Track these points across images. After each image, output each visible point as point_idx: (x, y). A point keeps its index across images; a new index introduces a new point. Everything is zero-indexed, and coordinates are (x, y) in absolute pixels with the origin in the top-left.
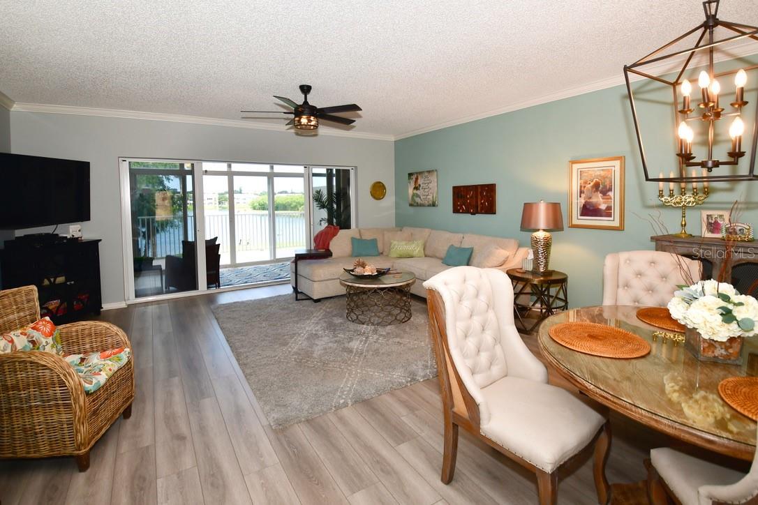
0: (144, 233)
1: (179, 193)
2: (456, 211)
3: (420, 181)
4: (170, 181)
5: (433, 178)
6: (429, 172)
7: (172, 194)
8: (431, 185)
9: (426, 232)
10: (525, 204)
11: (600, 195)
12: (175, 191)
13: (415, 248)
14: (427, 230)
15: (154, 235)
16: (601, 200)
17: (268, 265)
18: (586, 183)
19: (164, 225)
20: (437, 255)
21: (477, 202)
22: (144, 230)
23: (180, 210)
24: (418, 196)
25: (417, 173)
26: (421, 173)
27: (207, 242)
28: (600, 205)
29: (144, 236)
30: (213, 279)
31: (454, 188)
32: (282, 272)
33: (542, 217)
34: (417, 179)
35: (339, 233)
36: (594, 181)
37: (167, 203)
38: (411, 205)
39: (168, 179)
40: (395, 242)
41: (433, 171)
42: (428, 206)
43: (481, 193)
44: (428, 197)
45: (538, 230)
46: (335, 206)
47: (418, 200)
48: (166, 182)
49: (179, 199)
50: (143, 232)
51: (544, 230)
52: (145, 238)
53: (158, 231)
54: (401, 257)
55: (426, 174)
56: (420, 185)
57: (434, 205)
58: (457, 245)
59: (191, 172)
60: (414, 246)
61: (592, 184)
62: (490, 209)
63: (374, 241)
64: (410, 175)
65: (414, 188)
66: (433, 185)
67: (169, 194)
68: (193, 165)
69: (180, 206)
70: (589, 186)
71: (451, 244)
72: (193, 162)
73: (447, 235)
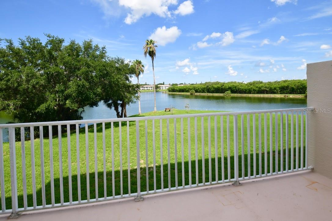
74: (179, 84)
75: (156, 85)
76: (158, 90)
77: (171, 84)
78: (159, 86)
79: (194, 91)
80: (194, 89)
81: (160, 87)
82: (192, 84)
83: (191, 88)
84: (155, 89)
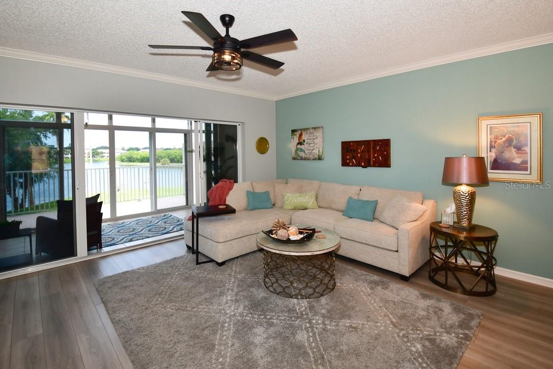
0: (22, 183)
1: (56, 148)
2: (345, 163)
3: (304, 137)
4: (48, 138)
5: (319, 134)
6: (315, 128)
7: (48, 150)
8: (316, 141)
9: (316, 184)
10: (446, 158)
11: (513, 150)
12: (52, 147)
13: (308, 199)
14: (316, 182)
15: (32, 185)
16: (515, 154)
17: (150, 217)
18: (496, 138)
19: (41, 177)
20: (334, 207)
21: (369, 156)
22: (21, 180)
23: (55, 163)
24: (302, 150)
25: (301, 130)
26: (304, 130)
27: (88, 200)
28: (513, 159)
29: (21, 186)
30: (95, 240)
31: (343, 143)
32: (167, 226)
33: (465, 171)
34: (301, 135)
35: (234, 187)
36: (507, 136)
37: (44, 157)
38: (294, 159)
39: (46, 137)
40: (288, 195)
41: (319, 127)
42: (314, 159)
43: (374, 148)
44: (313, 151)
45: (461, 184)
46: (213, 159)
47: (302, 154)
48: (43, 139)
49: (57, 153)
50: (20, 182)
51: (468, 185)
52: (22, 188)
53: (35, 182)
54: (296, 209)
55: (311, 131)
56: (304, 141)
57: (320, 158)
58: (356, 197)
59: (70, 126)
60: (307, 198)
61: (504, 139)
62: (385, 163)
63: (267, 194)
64: (293, 131)
65: (298, 144)
66: (319, 141)
67: (45, 149)
68: (72, 114)
69: (56, 160)
70: (501, 141)
71: (348, 196)
72: (72, 111)
73: (342, 187)
74: (143, 149)
75: (94, 149)
76: (98, 158)
77: (126, 148)
78: (99, 151)
79: (168, 160)
80: (169, 157)
81: (102, 153)
82: (167, 149)
83: (163, 155)
84: (91, 157)
